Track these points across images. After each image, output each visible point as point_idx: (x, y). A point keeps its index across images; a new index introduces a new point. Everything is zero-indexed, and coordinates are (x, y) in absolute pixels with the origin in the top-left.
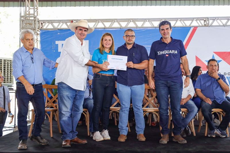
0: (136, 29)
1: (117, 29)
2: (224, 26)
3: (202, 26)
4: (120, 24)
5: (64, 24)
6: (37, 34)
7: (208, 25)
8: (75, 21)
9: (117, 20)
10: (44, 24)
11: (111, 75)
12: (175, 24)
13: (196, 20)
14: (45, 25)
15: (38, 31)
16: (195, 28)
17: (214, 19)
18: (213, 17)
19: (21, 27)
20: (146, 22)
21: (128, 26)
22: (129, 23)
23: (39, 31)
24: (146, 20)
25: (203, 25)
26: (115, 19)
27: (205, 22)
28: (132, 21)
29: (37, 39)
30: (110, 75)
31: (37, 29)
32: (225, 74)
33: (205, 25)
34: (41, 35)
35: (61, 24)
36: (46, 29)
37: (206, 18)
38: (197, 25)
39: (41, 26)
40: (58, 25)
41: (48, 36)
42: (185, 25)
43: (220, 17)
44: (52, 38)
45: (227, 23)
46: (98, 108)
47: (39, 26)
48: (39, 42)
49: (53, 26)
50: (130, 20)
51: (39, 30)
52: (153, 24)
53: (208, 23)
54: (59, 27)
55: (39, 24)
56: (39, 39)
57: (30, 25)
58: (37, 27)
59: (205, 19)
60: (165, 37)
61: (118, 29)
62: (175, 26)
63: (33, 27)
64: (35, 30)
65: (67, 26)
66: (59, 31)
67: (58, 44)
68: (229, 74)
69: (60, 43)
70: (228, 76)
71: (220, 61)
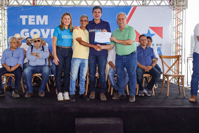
0: (87, 7)
1: (71, 7)
2: (158, 5)
3: (141, 6)
4: (74, 3)
5: (27, 1)
6: (5, 9)
7: (145, 5)
10: (10, 1)
12: (119, 4)
13: (136, 1)
14: (11, 2)
15: (5, 6)
16: (135, 7)
20: (96, 1)
21: (81, 4)
22: (82, 2)
23: (6, 7)
25: (142, 4)
27: (143, 2)
29: (4, 14)
31: (4, 5)
32: (158, 45)
34: (8, 10)
35: (25, 1)
36: (12, 6)
38: (137, 4)
39: (7, 3)
40: (22, 2)
41: (13, 11)
42: (127, 5)
44: (17, 13)
45: (161, 3)
47: (6, 3)
48: (6, 17)
49: (18, 2)
51: (6, 6)
52: (101, 3)
53: (146, 3)
54: (23, 4)
55: (6, 0)
56: (6, 14)
58: (4, 3)
59: (143, 0)
60: (97, 19)
62: (119, 5)
63: (1, 3)
64: (2, 6)
65: (30, 3)
66: (23, 7)
67: (22, 18)
68: (161, 45)
69: (23, 17)
70: (160, 47)
71: (153, 35)
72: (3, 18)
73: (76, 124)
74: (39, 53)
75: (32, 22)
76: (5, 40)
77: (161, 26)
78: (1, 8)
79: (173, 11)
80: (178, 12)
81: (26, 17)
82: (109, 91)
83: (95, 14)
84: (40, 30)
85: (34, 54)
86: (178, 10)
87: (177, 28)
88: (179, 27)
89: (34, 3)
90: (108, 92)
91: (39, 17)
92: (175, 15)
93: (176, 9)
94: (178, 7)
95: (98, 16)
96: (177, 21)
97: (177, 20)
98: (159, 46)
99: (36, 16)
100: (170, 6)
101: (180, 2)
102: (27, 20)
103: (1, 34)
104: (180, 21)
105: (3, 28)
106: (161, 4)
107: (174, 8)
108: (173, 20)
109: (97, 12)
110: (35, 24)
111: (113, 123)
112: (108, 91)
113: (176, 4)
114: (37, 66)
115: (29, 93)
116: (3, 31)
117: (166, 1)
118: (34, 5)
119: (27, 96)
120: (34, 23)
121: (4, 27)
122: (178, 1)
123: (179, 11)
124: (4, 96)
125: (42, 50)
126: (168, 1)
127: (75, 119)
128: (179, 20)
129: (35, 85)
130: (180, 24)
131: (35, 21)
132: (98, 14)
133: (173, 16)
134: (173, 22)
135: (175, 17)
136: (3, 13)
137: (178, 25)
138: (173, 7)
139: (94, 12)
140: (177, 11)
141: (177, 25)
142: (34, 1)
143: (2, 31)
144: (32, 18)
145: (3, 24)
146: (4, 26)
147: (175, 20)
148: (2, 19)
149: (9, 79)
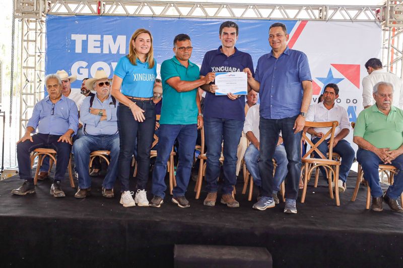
0: (205, 20)
1: (173, 19)
2: (351, 20)
3: (315, 20)
4: (179, 11)
6: (42, 21)
7: (325, 19)
8: (104, 3)
9: (173, 3)
10: (52, 5)
11: (149, 99)
12: (270, 15)
13: (307, 9)
14: (54, 6)
15: (43, 16)
16: (304, 23)
17: (336, 8)
18: (335, 6)
19: (16, 9)
21: (193, 15)
23: (45, 17)
24: (222, 6)
25: (318, 17)
26: (171, 3)
27: (321, 12)
28: (199, 5)
29: (41, 30)
30: (147, 99)
31: (41, 14)
32: (348, 101)
33: (321, 18)
34: (48, 22)
36: (56, 14)
37: (322, 6)
38: (307, 17)
39: (47, 8)
40: (77, 8)
41: (59, 26)
42: (287, 17)
43: (346, 6)
44: (66, 29)
45: (357, 15)
46: (126, 153)
47: (45, 8)
48: (44, 35)
49: (67, 8)
50: (196, 5)
51: (45, 15)
52: (233, 13)
53: (326, 16)
54: (77, 12)
55: (45, 4)
56: (44, 30)
57: (30, 6)
58: (41, 9)
59: (320, 8)
61: (175, 19)
62: (271, 17)
63: (35, 9)
64: (38, 15)
65: (91, 9)
66: (77, 18)
67: (75, 40)
68: (355, 101)
69: (78, 38)
70: (354, 105)
71: (340, 80)
72: (39, 39)
73: (175, 256)
74: (105, 110)
75: (95, 47)
76: (40, 81)
77: (357, 63)
78: (35, 19)
79: (383, 32)
80: (394, 36)
81: (84, 37)
82: (244, 192)
83: (226, 36)
84: (110, 64)
85: (96, 111)
86: (394, 30)
87: (392, 68)
88: (394, 65)
89: (99, 11)
90: (243, 194)
91: (108, 39)
92: (387, 42)
93: (390, 28)
94: (394, 25)
95: (231, 40)
96: (390, 53)
97: (392, 51)
98: (351, 104)
99: (102, 37)
100: (378, 23)
101: (398, 15)
102: (85, 43)
103: (34, 70)
104: (397, 54)
105: (38, 58)
106: (359, 18)
107: (386, 26)
108: (383, 52)
109: (229, 32)
110: (100, 52)
111: (252, 259)
112: (242, 191)
113: (391, 17)
114: (100, 136)
115: (83, 188)
116: (37, 64)
117: (368, 12)
118: (100, 14)
119: (79, 195)
120: (98, 51)
121: (39, 56)
122: (394, 13)
123: (396, 33)
124: (35, 193)
125: (111, 103)
126: (374, 12)
127: (173, 247)
128: (395, 51)
129: (94, 173)
130: (397, 60)
131: (102, 46)
132: (230, 36)
133: (382, 42)
134: (383, 54)
135: (387, 46)
136: (39, 27)
137: (392, 62)
138: (384, 24)
139: (222, 34)
140: (392, 32)
141: (390, 61)
142: (99, 6)
143: (35, 64)
144: (94, 41)
145: (38, 51)
146: (39, 54)
147: (386, 50)
148: (35, 41)
149: (45, 159)
